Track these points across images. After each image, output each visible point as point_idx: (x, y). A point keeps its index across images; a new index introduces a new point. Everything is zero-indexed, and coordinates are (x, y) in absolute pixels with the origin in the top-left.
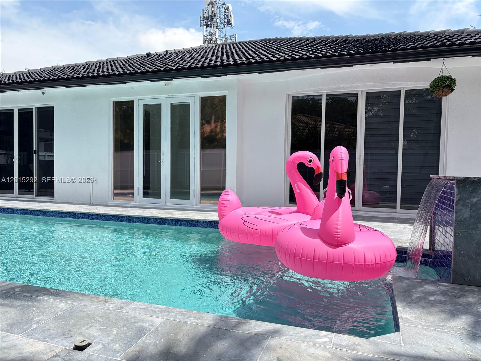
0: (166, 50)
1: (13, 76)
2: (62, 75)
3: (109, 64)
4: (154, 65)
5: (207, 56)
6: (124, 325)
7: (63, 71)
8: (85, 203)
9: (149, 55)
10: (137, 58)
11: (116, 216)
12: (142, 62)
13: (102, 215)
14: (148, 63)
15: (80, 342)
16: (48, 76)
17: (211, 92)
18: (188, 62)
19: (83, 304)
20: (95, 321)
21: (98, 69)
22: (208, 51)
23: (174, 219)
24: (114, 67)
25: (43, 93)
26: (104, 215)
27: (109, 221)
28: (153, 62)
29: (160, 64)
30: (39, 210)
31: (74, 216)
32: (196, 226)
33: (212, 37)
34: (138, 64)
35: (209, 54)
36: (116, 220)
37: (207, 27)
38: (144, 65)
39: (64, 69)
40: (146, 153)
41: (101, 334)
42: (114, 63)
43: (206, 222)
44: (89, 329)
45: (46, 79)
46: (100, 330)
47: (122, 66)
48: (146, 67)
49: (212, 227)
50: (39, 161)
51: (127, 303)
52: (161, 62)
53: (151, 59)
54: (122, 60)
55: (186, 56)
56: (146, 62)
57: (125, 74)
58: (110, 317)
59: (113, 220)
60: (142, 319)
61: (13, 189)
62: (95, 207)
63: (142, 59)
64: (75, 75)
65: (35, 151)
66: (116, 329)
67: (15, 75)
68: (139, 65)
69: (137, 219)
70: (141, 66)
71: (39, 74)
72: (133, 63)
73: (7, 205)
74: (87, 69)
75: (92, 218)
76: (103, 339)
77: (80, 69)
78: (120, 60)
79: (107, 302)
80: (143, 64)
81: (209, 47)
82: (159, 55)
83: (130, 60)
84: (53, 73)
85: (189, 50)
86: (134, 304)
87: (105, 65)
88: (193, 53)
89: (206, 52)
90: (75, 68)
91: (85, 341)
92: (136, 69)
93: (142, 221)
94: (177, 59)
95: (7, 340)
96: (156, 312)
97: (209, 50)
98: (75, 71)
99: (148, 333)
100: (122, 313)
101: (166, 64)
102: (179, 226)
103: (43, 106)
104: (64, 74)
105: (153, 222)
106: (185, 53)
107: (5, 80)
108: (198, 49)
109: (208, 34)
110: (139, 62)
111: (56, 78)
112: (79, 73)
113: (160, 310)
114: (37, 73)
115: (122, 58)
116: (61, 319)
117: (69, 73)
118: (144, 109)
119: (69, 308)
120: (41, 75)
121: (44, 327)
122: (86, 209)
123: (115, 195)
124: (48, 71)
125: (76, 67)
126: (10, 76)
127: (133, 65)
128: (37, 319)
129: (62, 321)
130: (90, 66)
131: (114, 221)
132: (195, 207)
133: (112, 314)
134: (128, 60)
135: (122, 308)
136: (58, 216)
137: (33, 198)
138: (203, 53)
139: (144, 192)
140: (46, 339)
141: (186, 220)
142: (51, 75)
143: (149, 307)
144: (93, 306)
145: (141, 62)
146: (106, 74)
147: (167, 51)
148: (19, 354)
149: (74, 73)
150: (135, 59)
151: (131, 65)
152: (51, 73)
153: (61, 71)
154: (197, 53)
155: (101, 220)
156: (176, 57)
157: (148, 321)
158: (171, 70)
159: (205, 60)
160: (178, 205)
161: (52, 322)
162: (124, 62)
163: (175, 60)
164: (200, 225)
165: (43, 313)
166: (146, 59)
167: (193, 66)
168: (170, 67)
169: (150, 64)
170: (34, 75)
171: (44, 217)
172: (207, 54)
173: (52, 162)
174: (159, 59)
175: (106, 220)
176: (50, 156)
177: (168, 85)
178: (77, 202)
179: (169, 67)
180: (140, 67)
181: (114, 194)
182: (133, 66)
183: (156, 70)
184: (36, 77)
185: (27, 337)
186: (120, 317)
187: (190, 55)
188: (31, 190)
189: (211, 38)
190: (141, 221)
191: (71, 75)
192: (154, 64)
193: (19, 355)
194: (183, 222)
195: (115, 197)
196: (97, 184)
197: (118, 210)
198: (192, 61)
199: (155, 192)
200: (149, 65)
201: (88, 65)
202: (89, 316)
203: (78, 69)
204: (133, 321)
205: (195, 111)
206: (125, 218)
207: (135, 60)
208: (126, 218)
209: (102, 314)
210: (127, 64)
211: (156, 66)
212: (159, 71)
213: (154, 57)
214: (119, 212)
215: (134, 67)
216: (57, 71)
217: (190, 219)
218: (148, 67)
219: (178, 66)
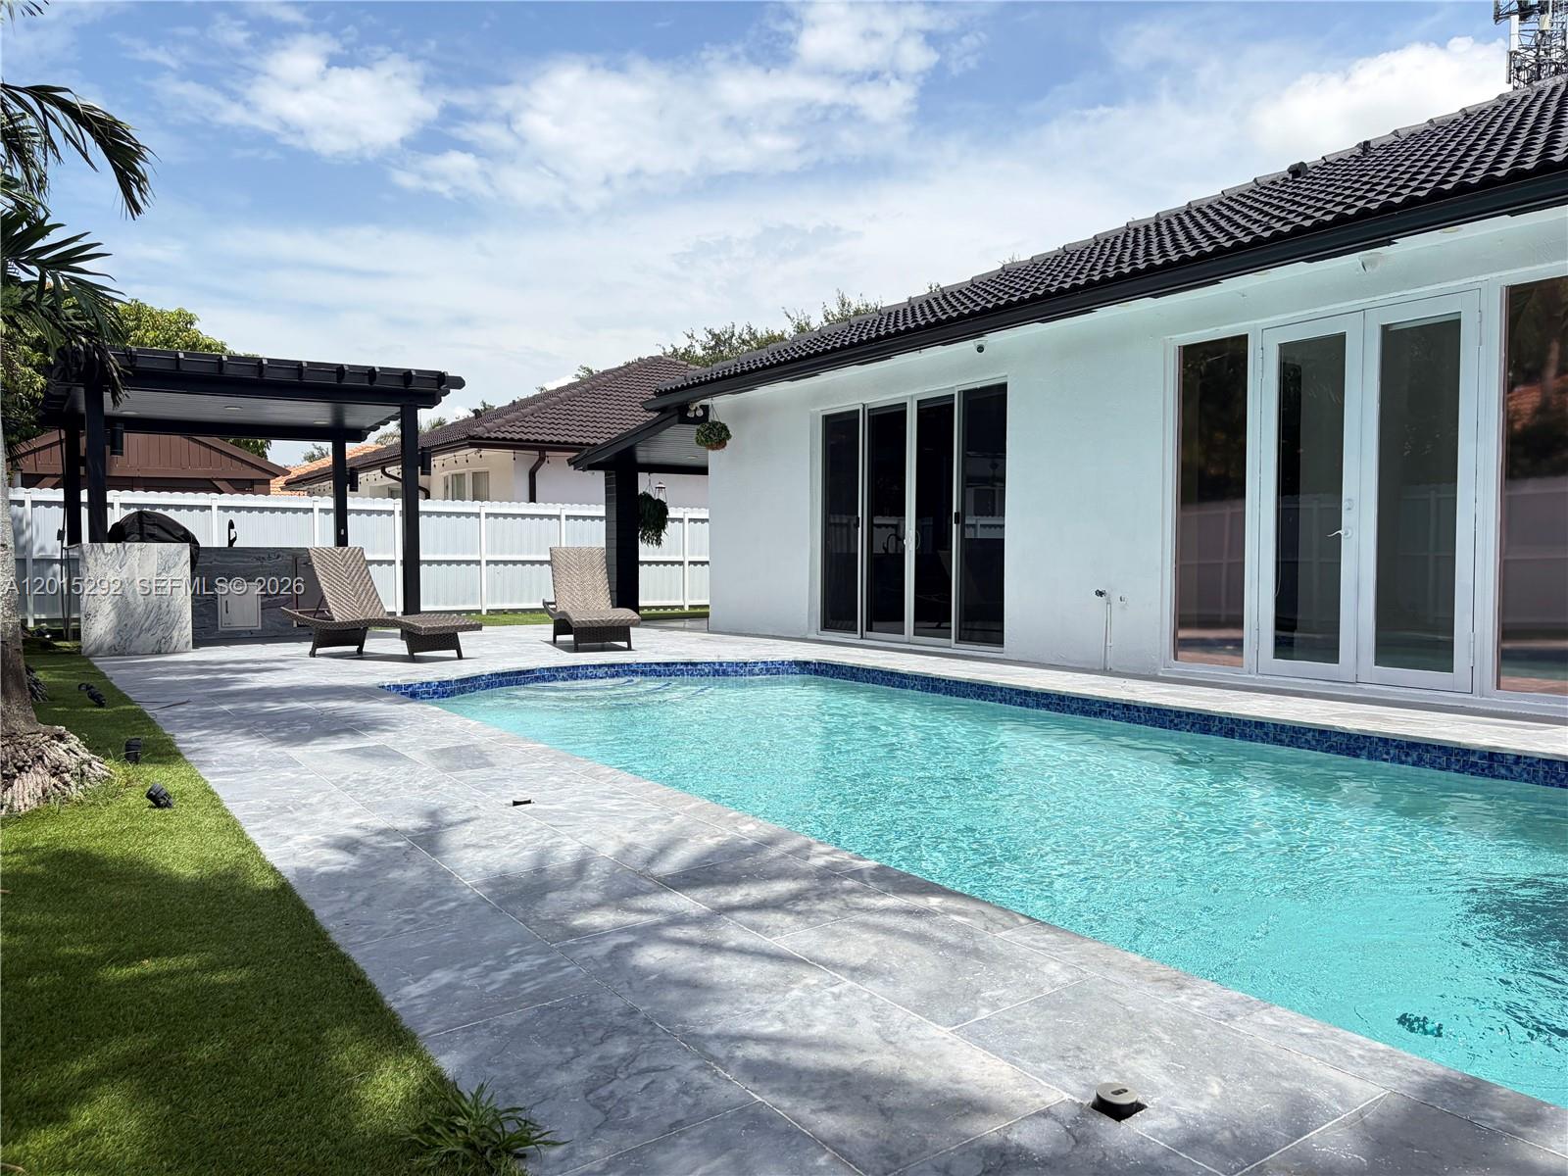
0: (1362, 141)
1: (905, 310)
2: (1030, 287)
3: (1164, 229)
4: (1319, 204)
5: (1534, 130)
6: (1243, 1075)
7: (1032, 276)
8: (1089, 667)
9: (1297, 171)
10: (1257, 190)
11: (1188, 714)
12: (1275, 202)
13: (1141, 709)
14: (1297, 199)
15: (1113, 1093)
16: (995, 296)
17: (1550, 261)
18: (1456, 167)
19: (1110, 977)
20: (1151, 1037)
21: (1132, 251)
22: (1535, 111)
23: (1394, 740)
24: (1181, 237)
25: (980, 349)
26: (1150, 708)
27: (1166, 728)
28: (1314, 194)
29: (1340, 194)
30: (966, 681)
31: (1058, 704)
32: (1486, 771)
33: (1545, 50)
34: (1261, 212)
35: (1539, 119)
36: (1188, 727)
37: (1523, 18)
38: (1283, 209)
39: (1035, 270)
40: (1285, 507)
41: (1172, 1084)
42: (1181, 222)
43: (1528, 761)
44: (1134, 1058)
45: (990, 306)
46: (1167, 1069)
47: (1209, 228)
48: (1290, 216)
49: (1553, 781)
50: (965, 542)
51: (1247, 1005)
52: (1346, 188)
53: (1308, 184)
54: (1204, 209)
55: (1442, 148)
56: (1291, 197)
57: (1220, 251)
58: (1194, 1037)
59: (1176, 725)
60: (1305, 1070)
61: (902, 619)
62: (1118, 682)
63: (1275, 191)
64: (1066, 282)
65: (957, 514)
66: (1219, 1080)
67: (909, 309)
68: (1267, 214)
69: (1256, 728)
70: (1274, 217)
71: (969, 294)
72: (1243, 209)
73: (889, 664)
74: (1099, 258)
75: (1113, 715)
76: (1180, 1101)
77: (1079, 260)
78: (1199, 210)
79: (1181, 988)
80: (1278, 207)
81: (1539, 94)
82: (1335, 165)
83: (1232, 204)
84: (1006, 286)
85: (1454, 122)
86: (1271, 1013)
87: (1153, 233)
88: (1472, 131)
89: (1526, 113)
90: (1065, 262)
91: (1126, 1091)
92: (1254, 228)
93: (1275, 738)
94: (1408, 163)
95: (921, 1036)
96: (1353, 1058)
97: (1539, 104)
98: (1066, 270)
99: (1330, 1124)
100: (1235, 1034)
101: (1368, 191)
102: (1413, 765)
103: (978, 386)
104: (1035, 285)
105: (1314, 743)
106: (1437, 137)
107: (887, 325)
108: (1490, 110)
109: (1527, 41)
110: (1266, 204)
111: (1015, 299)
112: (1077, 274)
113: (1369, 1054)
114: (964, 294)
115: (1206, 202)
116: (1053, 1009)
117: (1050, 278)
118: (1280, 356)
119: (1073, 981)
120: (975, 298)
121: (1009, 1022)
122: (1093, 685)
123: (1179, 645)
124: (993, 281)
125: (1068, 256)
126: (897, 312)
127: (1246, 216)
128: (989, 993)
129: (1055, 1017)
130: (1109, 245)
131: (1180, 730)
132: (1475, 701)
133: (1202, 1029)
134: (1226, 202)
135: (1231, 1016)
136: (1016, 701)
137: (950, 647)
138: (1515, 120)
139: (1277, 638)
140: (1017, 1059)
141: (1440, 748)
142: (1000, 294)
143: (1326, 1034)
144: (1142, 989)
145: (1271, 201)
146: (1159, 262)
147: (1367, 143)
148: (951, 1081)
149: (1064, 277)
150: (1250, 194)
151: (1236, 217)
152: (1001, 288)
153: (1027, 277)
154: (1489, 126)
155: (1141, 724)
156: (1402, 158)
157: (1328, 1082)
158: (1387, 207)
159: (1528, 145)
160: (1404, 690)
161: (1028, 1012)
162: (1211, 214)
163: (1401, 169)
164: (1503, 771)
165: (1004, 980)
166: (1289, 187)
167: (1473, 181)
168: (1383, 197)
169: (1304, 201)
170: (958, 299)
171: (980, 702)
172: (1531, 120)
173: (1000, 544)
174: (1338, 178)
175: (1154, 726)
176: (995, 526)
177: (1373, 263)
178: (1065, 663)
179: (1379, 200)
180: (1267, 218)
181: (1177, 641)
182: (1243, 222)
183: (1329, 218)
184: (963, 304)
185: (968, 1040)
186: (1228, 1045)
187: (1458, 139)
188: (944, 625)
189: (1542, 53)
190: (1271, 735)
191: (1055, 283)
192: (1319, 200)
193: (950, 1085)
194: (1428, 751)
195: (1180, 654)
196: (1123, 608)
197: (1194, 695)
198: (1471, 160)
199: (1314, 639)
200: (1301, 205)
201: (1102, 243)
202: (1131, 1018)
203: (1073, 262)
204: (1272, 1067)
205: (1480, 344)
206: (1217, 723)
207: (1249, 198)
208: (1220, 723)
209: (1170, 1022)
210: (1223, 216)
211: (1329, 206)
212: (1341, 219)
213: (1317, 176)
214: (1197, 702)
215: (1248, 225)
216: (1016, 278)
217: (1459, 743)
218: (1299, 214)
219: (1416, 189)
